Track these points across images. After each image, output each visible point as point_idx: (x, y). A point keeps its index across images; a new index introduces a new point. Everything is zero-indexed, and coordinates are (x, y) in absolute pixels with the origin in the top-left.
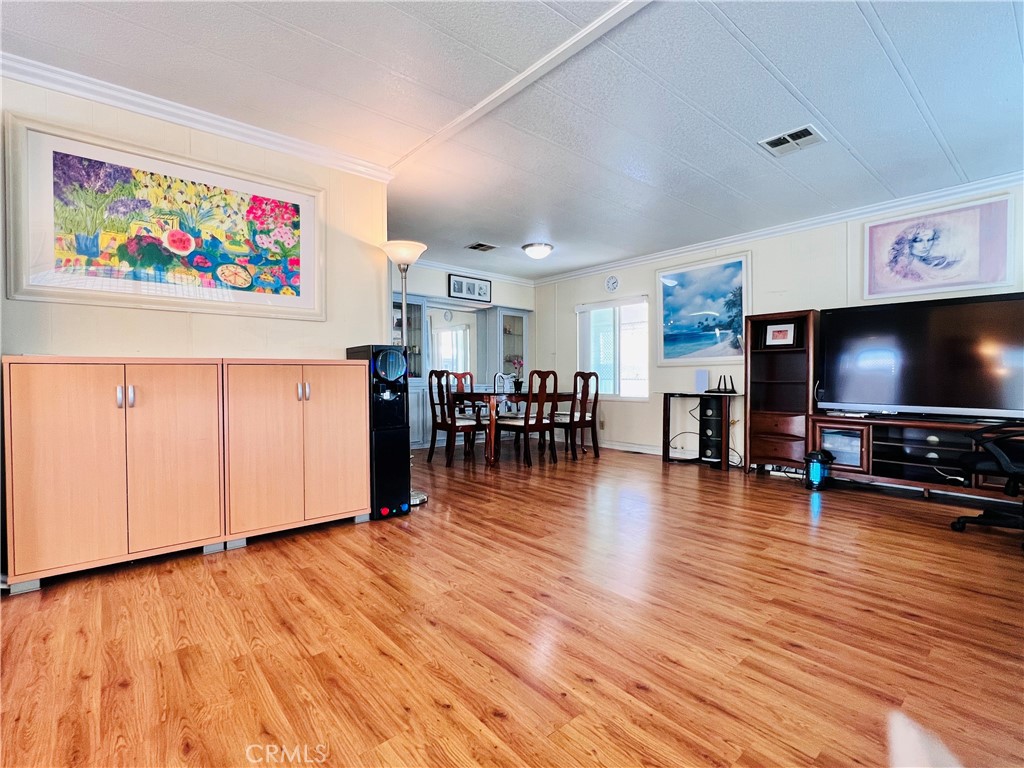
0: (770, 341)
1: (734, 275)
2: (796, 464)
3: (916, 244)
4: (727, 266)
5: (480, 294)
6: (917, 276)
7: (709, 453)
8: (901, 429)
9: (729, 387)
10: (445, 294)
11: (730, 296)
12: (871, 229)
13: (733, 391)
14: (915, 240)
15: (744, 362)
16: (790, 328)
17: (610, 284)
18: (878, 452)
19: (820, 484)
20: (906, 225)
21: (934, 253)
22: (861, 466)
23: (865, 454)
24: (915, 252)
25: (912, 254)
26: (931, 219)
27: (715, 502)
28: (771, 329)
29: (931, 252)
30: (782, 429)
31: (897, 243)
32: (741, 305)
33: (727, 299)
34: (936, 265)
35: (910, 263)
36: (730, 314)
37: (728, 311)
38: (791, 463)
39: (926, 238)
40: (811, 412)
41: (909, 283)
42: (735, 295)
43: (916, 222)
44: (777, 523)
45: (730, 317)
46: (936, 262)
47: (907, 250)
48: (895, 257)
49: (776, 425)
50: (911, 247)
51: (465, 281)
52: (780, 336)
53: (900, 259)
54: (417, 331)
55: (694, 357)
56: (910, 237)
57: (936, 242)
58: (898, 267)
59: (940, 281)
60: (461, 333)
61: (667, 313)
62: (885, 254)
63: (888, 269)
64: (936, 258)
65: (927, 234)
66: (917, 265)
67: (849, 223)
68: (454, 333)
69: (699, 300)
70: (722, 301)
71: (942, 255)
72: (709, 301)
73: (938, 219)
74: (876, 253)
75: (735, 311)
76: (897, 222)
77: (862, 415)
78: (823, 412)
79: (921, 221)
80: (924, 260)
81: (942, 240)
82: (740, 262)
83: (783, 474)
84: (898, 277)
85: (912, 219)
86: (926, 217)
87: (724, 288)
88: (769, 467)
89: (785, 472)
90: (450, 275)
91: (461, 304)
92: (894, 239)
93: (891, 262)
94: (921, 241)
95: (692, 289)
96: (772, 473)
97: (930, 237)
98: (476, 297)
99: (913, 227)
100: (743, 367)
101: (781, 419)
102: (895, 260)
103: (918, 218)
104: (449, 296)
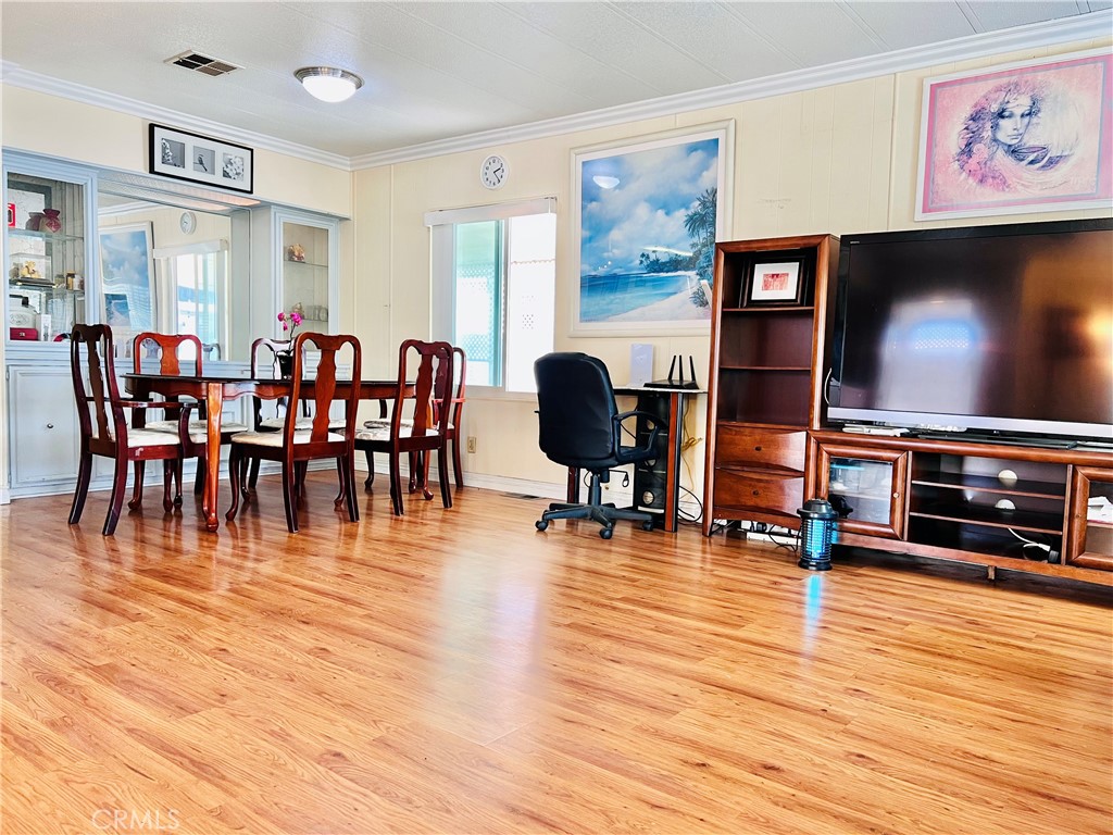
0: (758, 293)
1: (705, 167)
2: (788, 520)
3: (1002, 122)
4: (693, 148)
5: (226, 175)
6: (1002, 183)
7: (649, 497)
8: (960, 458)
9: (687, 378)
10: (141, 166)
11: (696, 206)
12: (934, 88)
13: (693, 385)
14: (1001, 115)
15: (709, 331)
16: (791, 270)
17: (490, 172)
18: (921, 500)
19: (823, 556)
20: (991, 84)
21: (1031, 140)
22: (892, 525)
23: (898, 503)
24: (1001, 136)
25: (995, 140)
26: (1029, 76)
27: (625, 600)
28: (761, 271)
29: (1026, 138)
30: (766, 454)
31: (973, 119)
32: (713, 224)
33: (690, 212)
34: (1032, 162)
35: (991, 158)
36: (695, 240)
37: (692, 235)
38: (780, 519)
39: (1018, 112)
40: (816, 425)
41: (988, 194)
42: (703, 204)
43: (1005, 80)
44: (721, 645)
45: (693, 245)
46: (1031, 158)
47: (987, 133)
48: (968, 145)
49: (758, 449)
50: (995, 127)
51: (190, 142)
52: (775, 284)
53: (975, 148)
54: (78, 242)
55: (630, 319)
56: (995, 108)
57: (1034, 120)
58: (973, 162)
59: (1036, 192)
60: (212, 257)
61: (587, 234)
62: (953, 139)
63: (956, 165)
64: (1033, 149)
65: (1020, 104)
66: (1003, 160)
67: (899, 75)
68: (200, 257)
69: (642, 211)
70: (681, 215)
71: (1042, 145)
72: (661, 213)
73: (1040, 76)
74: (938, 135)
75: (703, 234)
76: (976, 79)
77: (898, 432)
78: (838, 425)
79: (1014, 79)
80: (1014, 151)
81: (1043, 115)
82: (717, 140)
83: (766, 538)
84: (971, 180)
85: (999, 75)
86: (1022, 71)
87: (686, 189)
88: (746, 525)
89: (770, 533)
90: (152, 127)
91: (199, 194)
92: (966, 111)
93: (963, 152)
94: (1010, 116)
95: (634, 188)
96: (749, 535)
97: (1025, 109)
98: (218, 179)
99: (998, 89)
100: (709, 339)
101: (768, 436)
102: (967, 150)
103: (1011, 73)
104: (152, 170)
